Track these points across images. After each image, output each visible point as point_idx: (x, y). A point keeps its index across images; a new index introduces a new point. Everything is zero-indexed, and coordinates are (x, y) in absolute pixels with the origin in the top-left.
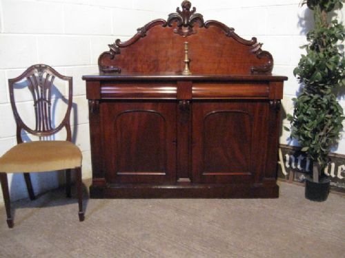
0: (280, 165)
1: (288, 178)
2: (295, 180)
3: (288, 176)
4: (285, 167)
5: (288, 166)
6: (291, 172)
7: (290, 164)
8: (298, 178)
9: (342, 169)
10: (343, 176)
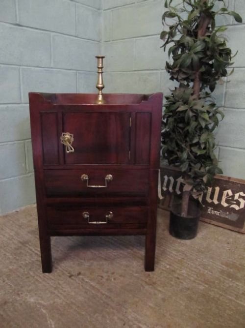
1: (163, 204)
3: (164, 200)
4: (162, 190)
5: (165, 189)
6: (168, 196)
7: (168, 186)
9: (228, 195)
10: (228, 204)
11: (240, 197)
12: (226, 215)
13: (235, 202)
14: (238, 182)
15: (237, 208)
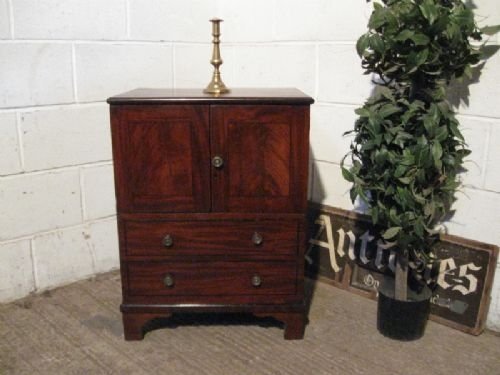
0: (327, 251)
1: (340, 280)
2: (355, 283)
3: (341, 273)
4: (337, 255)
5: (342, 253)
6: (347, 266)
7: (346, 249)
8: (360, 280)
9: (448, 267)
10: (450, 283)
11: (469, 271)
12: (447, 303)
13: (460, 281)
14: (464, 245)
15: (464, 291)
